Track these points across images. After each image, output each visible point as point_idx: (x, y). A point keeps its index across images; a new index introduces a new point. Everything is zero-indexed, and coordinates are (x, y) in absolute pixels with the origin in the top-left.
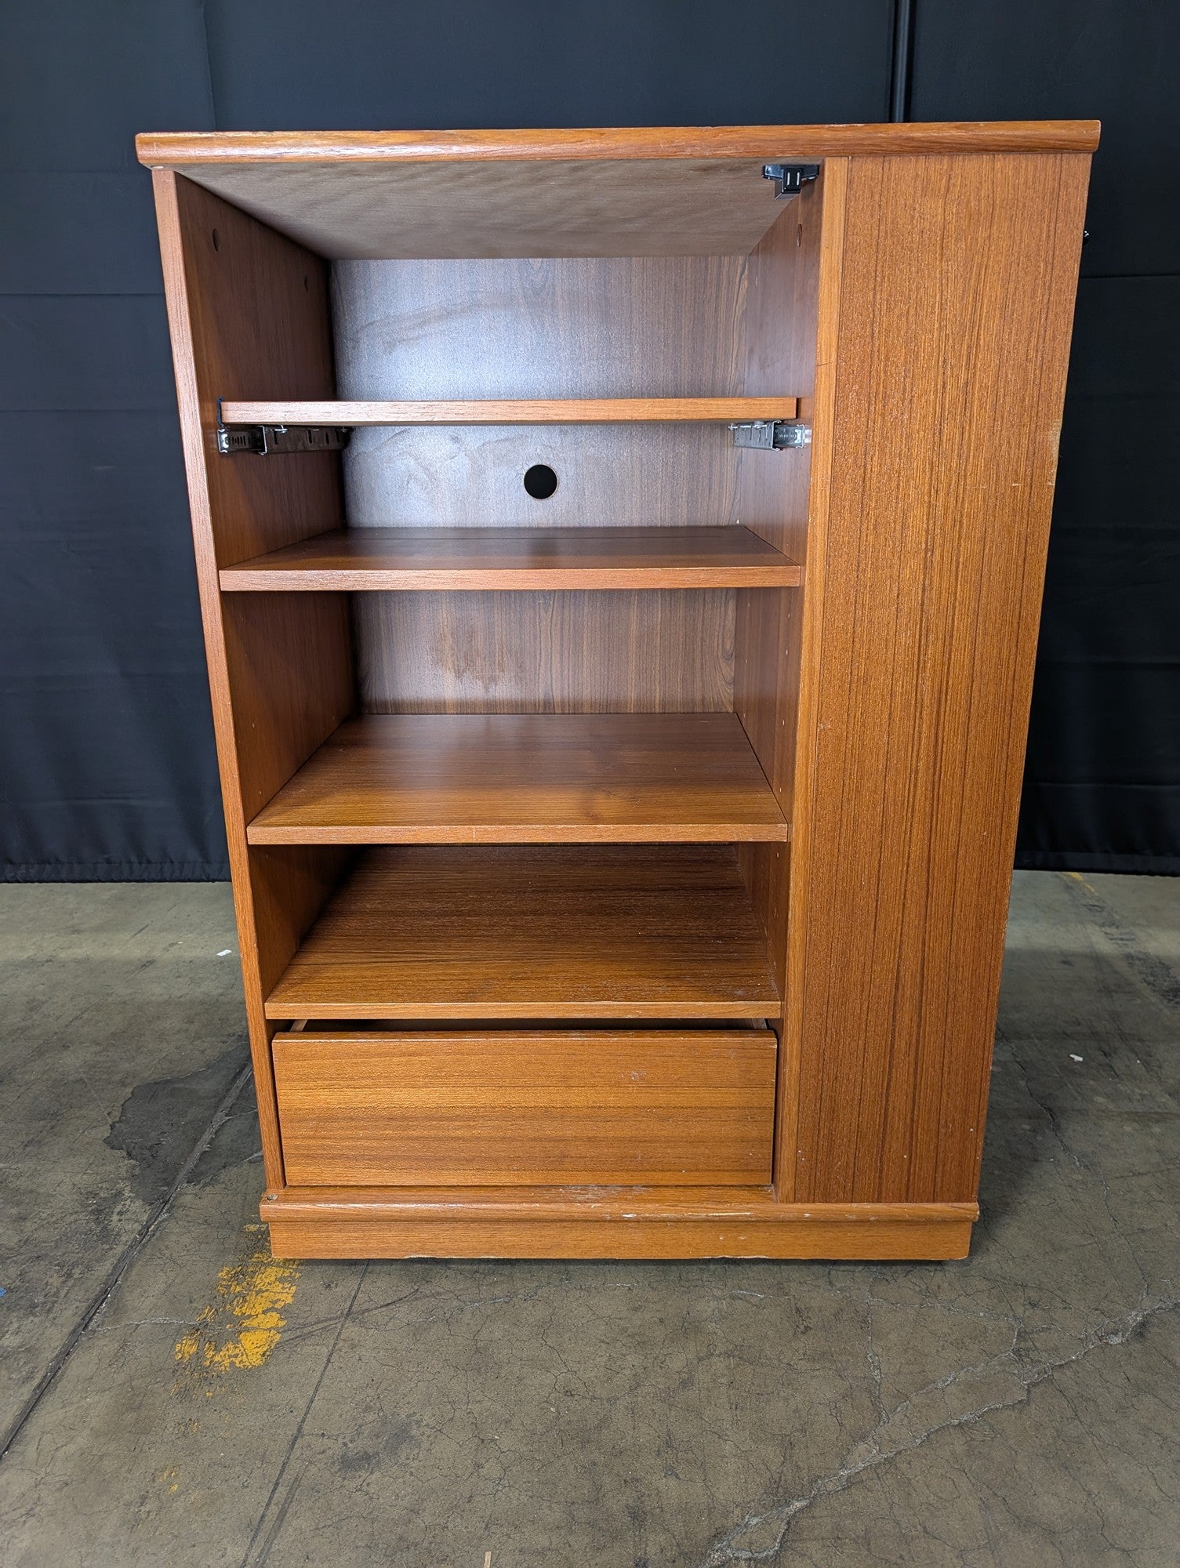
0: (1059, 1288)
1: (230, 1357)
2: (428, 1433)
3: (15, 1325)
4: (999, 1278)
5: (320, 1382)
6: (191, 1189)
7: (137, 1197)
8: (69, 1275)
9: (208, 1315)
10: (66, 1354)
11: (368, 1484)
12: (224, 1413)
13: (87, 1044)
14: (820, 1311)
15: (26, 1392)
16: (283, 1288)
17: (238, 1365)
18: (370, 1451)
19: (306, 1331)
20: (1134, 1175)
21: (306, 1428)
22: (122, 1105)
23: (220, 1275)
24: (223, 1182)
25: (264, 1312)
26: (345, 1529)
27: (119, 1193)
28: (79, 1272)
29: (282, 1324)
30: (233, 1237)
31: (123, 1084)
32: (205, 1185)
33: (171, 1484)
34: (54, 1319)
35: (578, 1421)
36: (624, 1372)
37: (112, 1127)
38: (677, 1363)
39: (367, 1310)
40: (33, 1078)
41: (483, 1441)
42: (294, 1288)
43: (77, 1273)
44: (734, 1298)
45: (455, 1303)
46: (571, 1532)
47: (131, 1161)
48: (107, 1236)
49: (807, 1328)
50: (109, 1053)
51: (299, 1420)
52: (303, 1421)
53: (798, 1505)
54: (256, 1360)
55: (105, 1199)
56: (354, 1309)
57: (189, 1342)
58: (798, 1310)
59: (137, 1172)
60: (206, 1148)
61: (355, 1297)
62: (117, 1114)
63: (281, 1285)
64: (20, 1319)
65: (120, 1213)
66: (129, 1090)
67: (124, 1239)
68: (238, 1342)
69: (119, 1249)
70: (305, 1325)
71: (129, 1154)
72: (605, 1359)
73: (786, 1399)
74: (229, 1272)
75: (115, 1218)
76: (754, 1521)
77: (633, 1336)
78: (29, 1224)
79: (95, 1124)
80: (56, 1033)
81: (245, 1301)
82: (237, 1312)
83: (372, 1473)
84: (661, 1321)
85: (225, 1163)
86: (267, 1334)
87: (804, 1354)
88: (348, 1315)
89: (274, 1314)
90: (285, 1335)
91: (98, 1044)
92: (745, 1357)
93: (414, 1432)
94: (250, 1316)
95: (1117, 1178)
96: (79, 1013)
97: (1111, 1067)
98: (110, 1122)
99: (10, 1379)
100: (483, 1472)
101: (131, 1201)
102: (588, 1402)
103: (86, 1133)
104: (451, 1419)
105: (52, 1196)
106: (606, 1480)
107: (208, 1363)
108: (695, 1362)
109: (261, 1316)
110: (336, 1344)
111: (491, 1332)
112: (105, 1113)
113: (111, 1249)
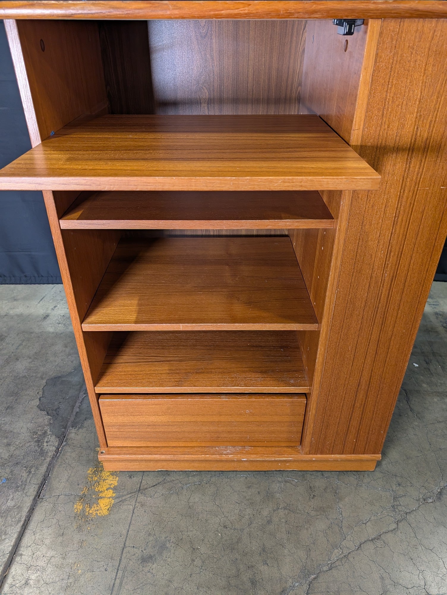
0: (409, 477)
1: (95, 511)
2: (173, 546)
3: (12, 496)
4: (386, 472)
5: (131, 522)
6: (73, 430)
7: (52, 434)
8: (30, 472)
9: (85, 491)
10: (32, 510)
11: (152, 569)
12: (96, 537)
13: (26, 358)
14: (319, 488)
15: (18, 528)
16: (113, 478)
17: (99, 515)
18: (152, 554)
19: (123, 498)
20: (438, 422)
21: (127, 544)
22: (43, 389)
23: (88, 472)
24: (86, 427)
25: (107, 490)
26: (145, 589)
27: (45, 432)
28: (34, 470)
29: (114, 495)
30: (92, 453)
31: (42, 379)
32: (79, 428)
33: (78, 570)
34: (26, 493)
35: (229, 540)
36: (245, 516)
37: (40, 399)
38: (265, 513)
39: (146, 489)
40: (6, 375)
41: (194, 549)
42: (117, 478)
43: (33, 470)
44: (286, 482)
45: (180, 485)
46: (229, 590)
47: (49, 416)
48: (42, 453)
49: (314, 495)
50: (35, 363)
51: (124, 540)
52: (126, 541)
53: (313, 577)
54: (105, 512)
55: (40, 435)
56: (141, 488)
57: (79, 504)
58: (310, 487)
59: (52, 422)
60: (78, 410)
61: (141, 482)
62: (41, 393)
63: (112, 477)
64: (13, 493)
65: (47, 442)
66: (45, 381)
67: (50, 454)
68: (98, 504)
69: (48, 459)
70: (122, 496)
71: (48, 413)
72: (238, 511)
73: (307, 529)
74: (92, 470)
75: (45, 444)
76: (297, 584)
77: (248, 500)
78: (12, 447)
79: (33, 398)
80: (13, 352)
81: (99, 484)
82: (96, 490)
83: (153, 564)
84: (259, 493)
85: (86, 418)
86: (109, 500)
87: (313, 508)
88: (139, 490)
89: (111, 490)
90: (116, 500)
91: (30, 358)
92: (291, 509)
93: (168, 545)
94: (101, 492)
95: (431, 424)
96: (21, 342)
97: (429, 369)
98: (39, 397)
99: (12, 521)
100: (195, 563)
101: (51, 436)
102: (233, 531)
103: (30, 403)
104: (182, 539)
105: (19, 434)
106: (241, 566)
107: (87, 513)
108: (272, 512)
109: (106, 491)
110: (135, 504)
111: (194, 499)
112: (36, 393)
113: (45, 459)
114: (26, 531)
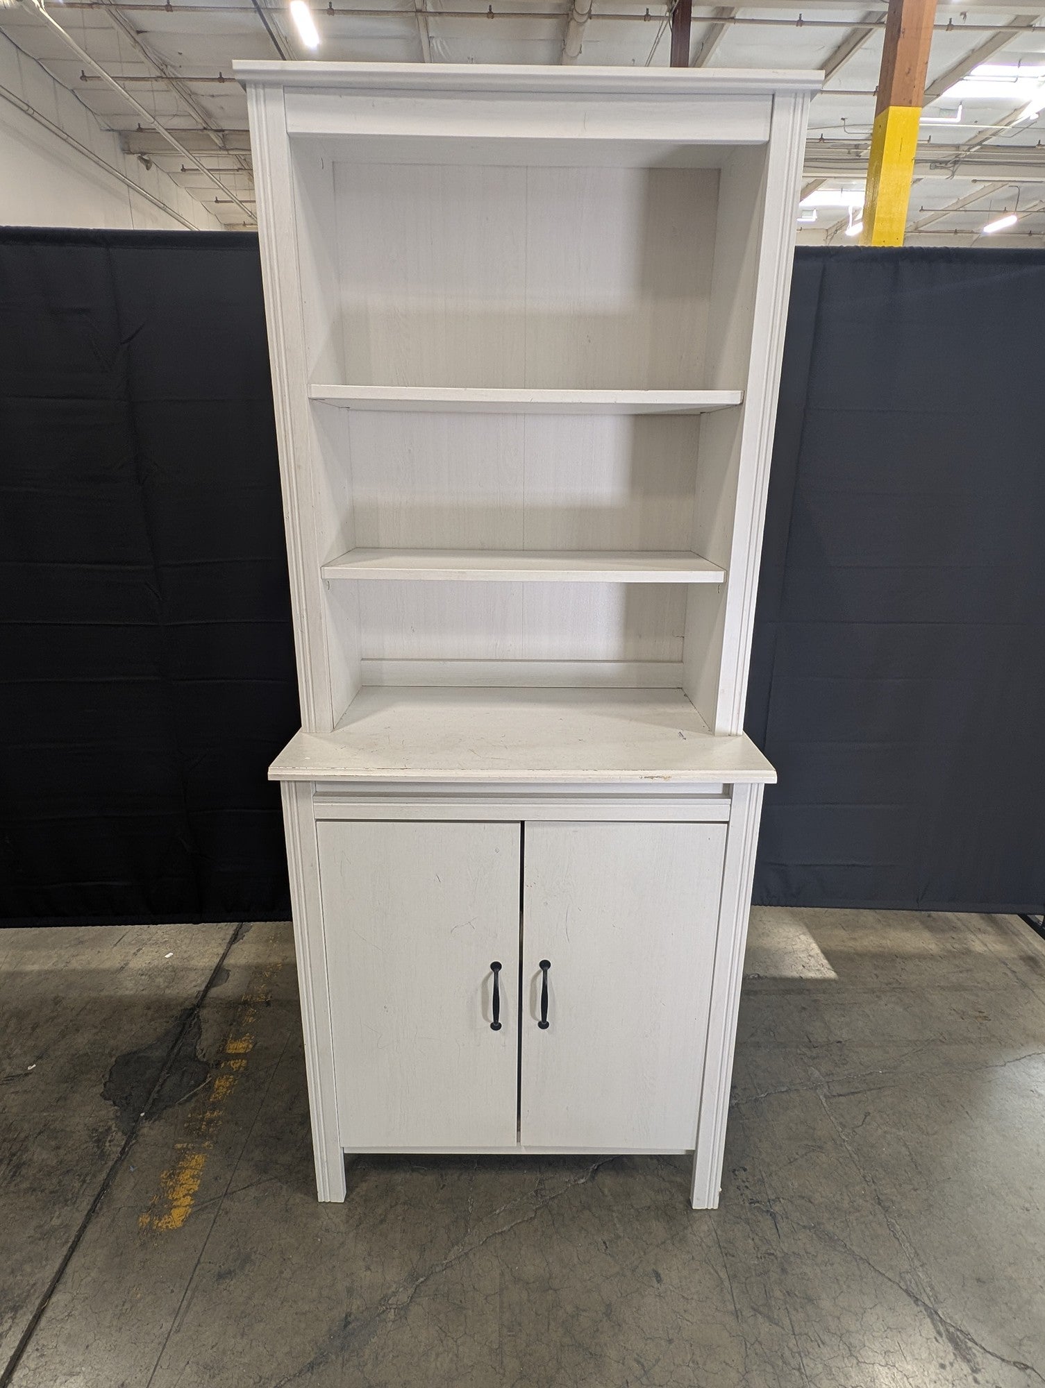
1: (166, 1223)
2: (259, 1257)
3: (58, 1213)
5: (210, 1234)
6: (147, 1124)
7: (118, 1130)
8: (84, 1181)
9: (156, 1200)
10: (84, 1228)
11: (230, 1286)
12: (163, 1254)
13: (90, 1028)
15: (65, 1250)
16: (194, 1181)
17: (170, 1227)
18: (232, 1269)
19: (205, 1205)
21: (202, 1260)
22: (110, 1070)
23: (162, 1176)
24: (164, 1118)
25: (184, 1197)
26: (218, 1309)
27: (110, 1128)
29: (192, 1202)
30: (169, 1152)
31: (111, 1056)
32: (155, 1120)
33: (137, 1294)
34: (78, 1207)
35: (330, 1245)
37: (105, 1085)
38: (380, 1211)
39: (235, 1192)
40: (60, 1053)
41: (284, 1259)
42: (199, 1180)
43: (88, 1179)
46: (320, 1302)
47: (116, 1107)
48: (103, 1155)
49: (444, 1186)
50: (102, 1034)
51: (199, 1255)
52: (201, 1256)
53: (422, 1279)
54: (179, 1224)
55: (101, 1133)
56: (229, 1191)
57: (146, 1216)
59: (119, 1114)
60: (156, 1096)
61: (229, 1184)
62: (107, 1076)
64: (60, 1209)
65: (110, 1141)
66: (114, 1059)
67: (112, 1156)
68: (171, 1214)
69: (111, 1163)
70: (203, 1203)
71: (114, 1103)
73: (427, 1226)
74: (166, 1174)
75: (107, 1144)
76: (401, 1289)
79: (95, 1084)
80: (71, 1020)
81: (174, 1191)
82: (170, 1197)
83: (232, 1280)
84: (376, 1186)
85: (166, 1106)
86: (184, 1209)
87: (440, 1200)
88: (226, 1194)
89: (189, 1197)
90: (194, 1209)
91: (96, 1027)
92: (412, 1204)
93: (252, 1258)
94: (176, 1199)
98: (104, 1082)
100: (283, 1275)
101: (116, 1133)
103: (90, 1090)
104: (271, 1249)
105: (74, 1132)
106: (339, 1274)
107: (155, 1227)
108: (389, 1209)
109: (182, 1199)
110: (218, 1212)
111: (295, 1199)
112: (101, 1076)
113: (106, 1163)
114: (75, 1253)
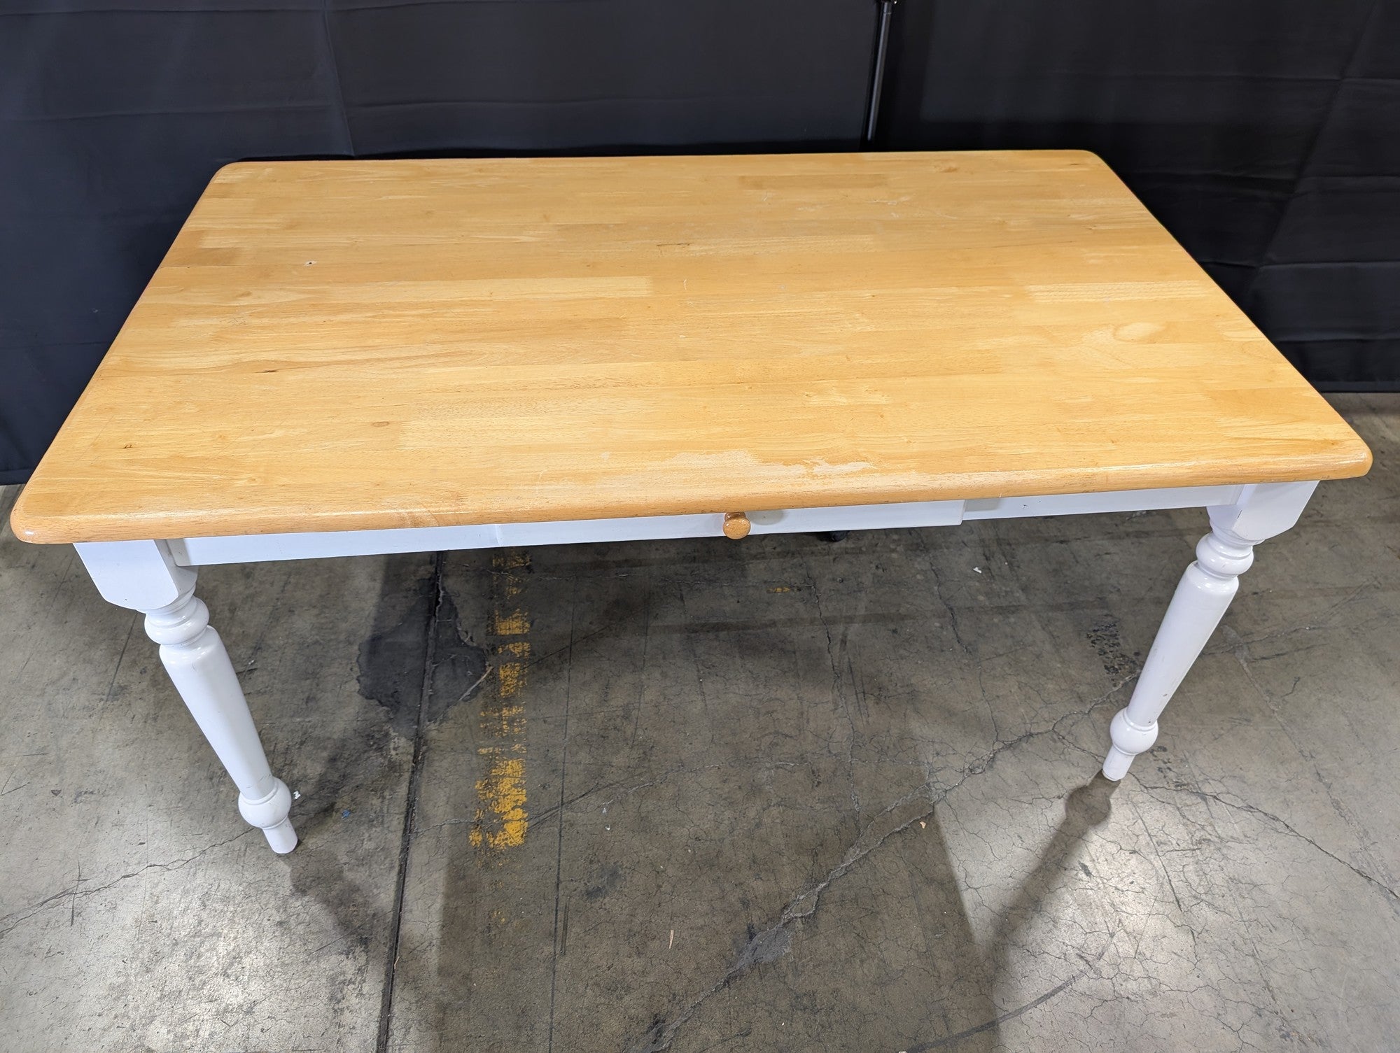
0: (952, 741)
1: (503, 840)
2: (628, 872)
3: (367, 835)
4: (920, 739)
5: (560, 849)
6: (433, 726)
7: (399, 735)
8: (384, 798)
9: (480, 815)
10: (405, 850)
11: (605, 904)
12: (513, 875)
13: (306, 608)
14: (825, 771)
15: (394, 875)
16: (518, 792)
17: (510, 845)
18: (600, 886)
19: (542, 818)
20: (997, 656)
21: (562, 877)
22: (357, 661)
23: (476, 786)
24: (452, 718)
25: (513, 809)
26: (600, 929)
27: (387, 734)
28: (388, 794)
29: (526, 815)
30: (474, 759)
31: (350, 643)
32: (442, 721)
33: (500, 918)
34: (388, 827)
35: (706, 854)
36: (725, 822)
37: (358, 680)
38: (752, 814)
39: (572, 801)
40: (282, 642)
41: (658, 872)
42: (524, 790)
44: (777, 767)
45: (622, 790)
46: (714, 915)
47: (384, 708)
48: (393, 767)
49: (819, 783)
50: (327, 615)
51: (556, 873)
52: (559, 874)
53: (822, 886)
54: (519, 841)
55: (380, 740)
56: (565, 800)
57: (477, 834)
58: (813, 772)
59: (391, 716)
60: (430, 692)
61: (562, 792)
62: (356, 669)
63: (516, 790)
64: (367, 831)
65: (395, 749)
66: (356, 647)
67: (406, 767)
68: (505, 830)
69: (406, 775)
70: (539, 815)
71: (380, 702)
72: (713, 815)
73: (811, 828)
74: (481, 784)
75: (393, 753)
76: (802, 897)
77: (725, 799)
78: (339, 763)
79: (345, 680)
80: (277, 599)
81: (498, 803)
82: (496, 811)
83: (605, 898)
84: (740, 787)
85: (448, 703)
86: (519, 823)
87: (819, 799)
88: (562, 804)
89: (519, 809)
90: (531, 821)
91: (314, 607)
92: (788, 805)
93: (620, 872)
94: (505, 813)
95: (987, 659)
96: (285, 577)
97: (990, 569)
98: (355, 676)
99: (381, 869)
100: (662, 889)
101: (398, 739)
102: (708, 843)
103: (342, 688)
104: (638, 862)
105: (344, 740)
106: (726, 885)
107: (492, 846)
108: (762, 811)
109: (512, 812)
110: (561, 825)
111: (647, 806)
112: (348, 669)
113: (401, 776)
114: (407, 879)
